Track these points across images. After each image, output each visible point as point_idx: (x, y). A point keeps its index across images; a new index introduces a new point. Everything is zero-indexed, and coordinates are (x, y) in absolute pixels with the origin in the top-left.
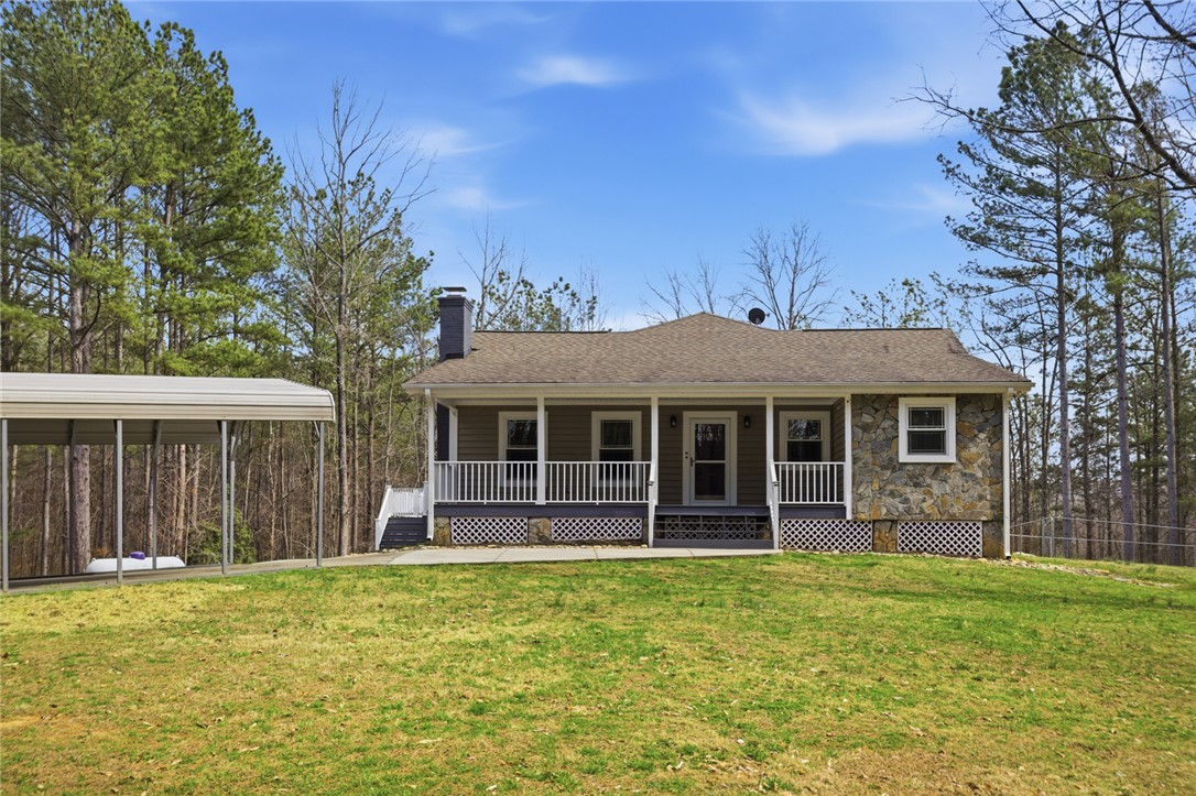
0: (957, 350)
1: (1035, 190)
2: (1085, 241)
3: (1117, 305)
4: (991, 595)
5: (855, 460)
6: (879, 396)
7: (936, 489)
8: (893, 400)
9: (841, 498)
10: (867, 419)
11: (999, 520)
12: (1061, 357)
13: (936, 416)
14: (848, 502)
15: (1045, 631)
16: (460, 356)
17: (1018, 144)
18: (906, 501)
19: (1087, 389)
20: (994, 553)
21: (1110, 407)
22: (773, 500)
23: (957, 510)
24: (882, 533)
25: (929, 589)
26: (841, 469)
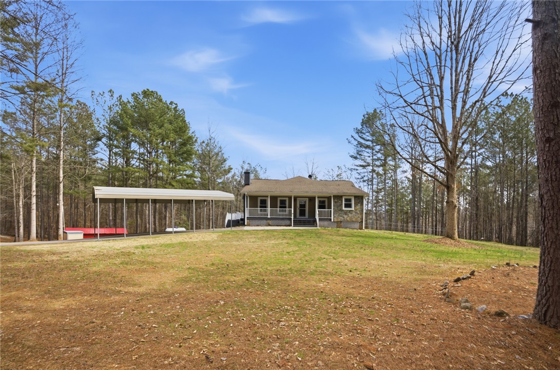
0: (353, 186)
1: (368, 147)
2: (378, 159)
3: (385, 174)
4: (362, 237)
5: (334, 209)
6: (338, 196)
7: (350, 215)
8: (341, 197)
9: (331, 217)
10: (336, 201)
11: (362, 222)
12: (372, 185)
13: (350, 200)
14: (332, 218)
15: (374, 242)
16: (249, 185)
17: (364, 136)
18: (344, 218)
19: (377, 192)
20: (361, 228)
21: (382, 196)
22: (317, 217)
23: (354, 220)
24: (339, 224)
25: (351, 235)
26: (331, 211)
